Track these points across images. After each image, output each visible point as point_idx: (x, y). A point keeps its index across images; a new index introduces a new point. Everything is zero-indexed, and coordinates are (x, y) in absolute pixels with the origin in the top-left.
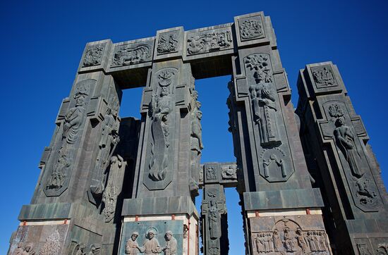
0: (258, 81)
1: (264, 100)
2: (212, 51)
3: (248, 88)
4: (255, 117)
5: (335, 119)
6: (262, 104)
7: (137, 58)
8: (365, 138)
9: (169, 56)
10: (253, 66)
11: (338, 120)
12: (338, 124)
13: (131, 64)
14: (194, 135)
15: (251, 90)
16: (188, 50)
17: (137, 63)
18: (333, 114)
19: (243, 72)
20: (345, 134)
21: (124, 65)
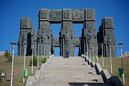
0: (90, 32)
1: (90, 38)
2: (79, 19)
3: (87, 34)
4: (88, 42)
5: (108, 37)
6: (90, 39)
7: (57, 18)
8: (114, 43)
9: (67, 20)
10: (89, 27)
11: (109, 38)
12: (109, 39)
13: (56, 19)
14: (74, 44)
15: (88, 35)
16: (72, 17)
17: (57, 19)
18: (108, 35)
19: (86, 29)
20: (110, 42)
21: (53, 19)
